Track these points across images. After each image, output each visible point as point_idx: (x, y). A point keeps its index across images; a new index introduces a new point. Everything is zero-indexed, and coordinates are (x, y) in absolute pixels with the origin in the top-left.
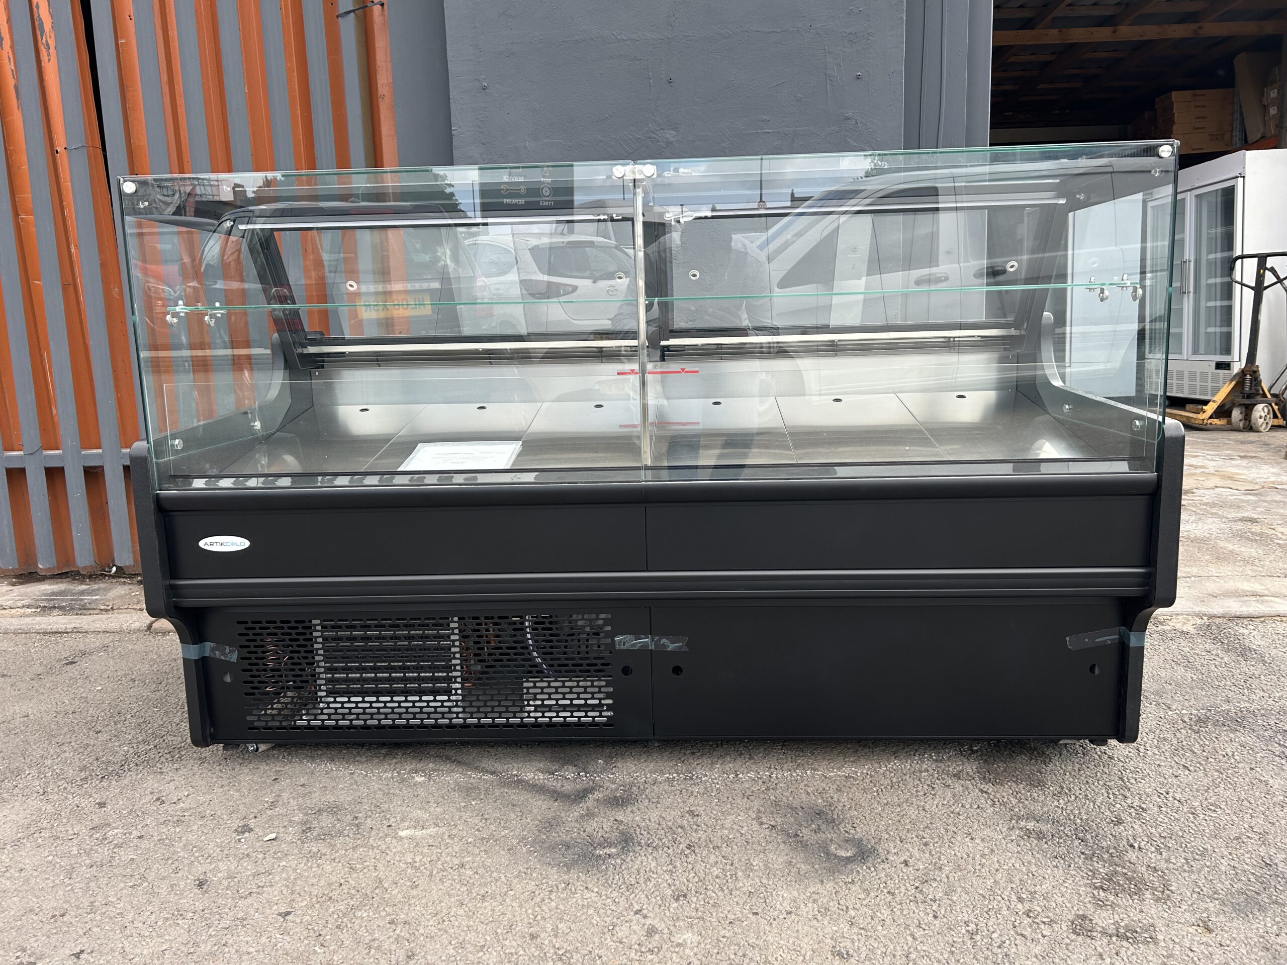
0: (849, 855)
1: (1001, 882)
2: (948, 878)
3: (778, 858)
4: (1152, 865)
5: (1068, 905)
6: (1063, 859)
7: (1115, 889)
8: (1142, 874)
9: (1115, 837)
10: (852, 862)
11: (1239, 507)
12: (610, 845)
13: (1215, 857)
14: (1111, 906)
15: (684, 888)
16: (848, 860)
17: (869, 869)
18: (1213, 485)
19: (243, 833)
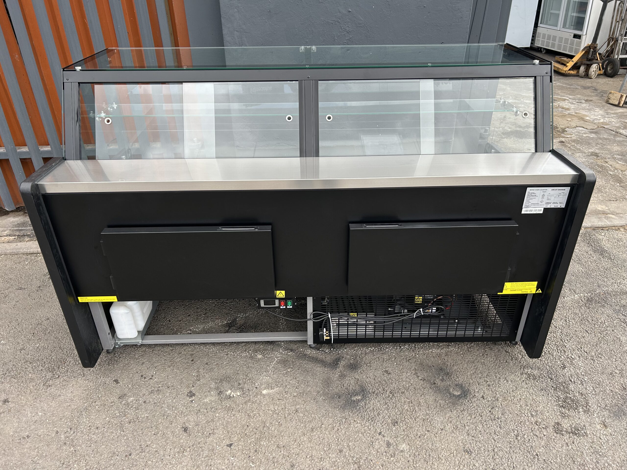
0: (459, 394)
1: (523, 406)
2: (501, 404)
3: (430, 397)
4: (581, 392)
5: (551, 417)
6: (545, 391)
7: (568, 407)
8: (577, 397)
9: (563, 376)
10: (461, 398)
11: (589, 144)
12: (357, 394)
13: (604, 386)
14: (567, 416)
15: (395, 418)
16: (459, 397)
17: (468, 401)
18: (575, 125)
19: (191, 396)
